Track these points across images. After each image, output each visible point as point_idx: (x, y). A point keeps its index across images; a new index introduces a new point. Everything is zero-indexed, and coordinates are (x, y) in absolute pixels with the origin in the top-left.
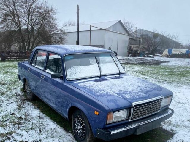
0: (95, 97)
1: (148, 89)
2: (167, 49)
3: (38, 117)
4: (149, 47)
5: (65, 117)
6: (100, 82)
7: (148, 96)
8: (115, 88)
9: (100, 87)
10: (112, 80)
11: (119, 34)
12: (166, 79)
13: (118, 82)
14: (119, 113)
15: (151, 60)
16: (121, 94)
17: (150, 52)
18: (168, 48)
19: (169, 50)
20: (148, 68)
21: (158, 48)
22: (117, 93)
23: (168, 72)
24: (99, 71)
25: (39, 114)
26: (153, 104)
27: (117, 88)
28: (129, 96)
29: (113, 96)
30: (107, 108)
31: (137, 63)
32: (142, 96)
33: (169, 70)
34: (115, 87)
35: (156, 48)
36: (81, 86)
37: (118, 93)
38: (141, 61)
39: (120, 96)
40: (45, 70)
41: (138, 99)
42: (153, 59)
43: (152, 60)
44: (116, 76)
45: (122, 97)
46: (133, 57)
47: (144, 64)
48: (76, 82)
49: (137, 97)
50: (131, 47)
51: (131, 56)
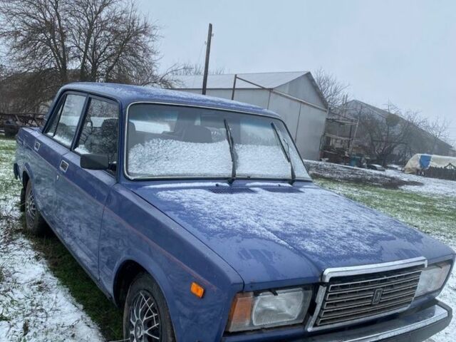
0: (199, 234)
1: (377, 230)
2: (419, 155)
3: (34, 284)
4: (373, 145)
5: (107, 294)
6: (229, 195)
7: (380, 253)
8: (271, 216)
9: (226, 208)
10: (266, 194)
11: (302, 105)
12: (417, 224)
13: (285, 202)
14: (277, 298)
15: (376, 175)
16: (290, 236)
17: (375, 158)
18: (420, 153)
19: (422, 156)
20: (368, 192)
21: (396, 152)
22: (276, 233)
23: (421, 207)
24: (232, 163)
25: (43, 275)
26: (394, 283)
27: (279, 217)
28: (316, 246)
29: (261, 238)
30: (233, 277)
31: (341, 179)
32: (359, 250)
33: (424, 204)
34: (272, 213)
35: (391, 149)
36: (165, 199)
37: (281, 230)
38: (352, 174)
39: (285, 243)
40: (75, 147)
41: (347, 257)
42: (382, 173)
43: (381, 175)
44: (281, 184)
45: (292, 245)
46: (332, 164)
47: (360, 182)
48: (152, 186)
49: (344, 252)
50: (328, 139)
51: (327, 161)
